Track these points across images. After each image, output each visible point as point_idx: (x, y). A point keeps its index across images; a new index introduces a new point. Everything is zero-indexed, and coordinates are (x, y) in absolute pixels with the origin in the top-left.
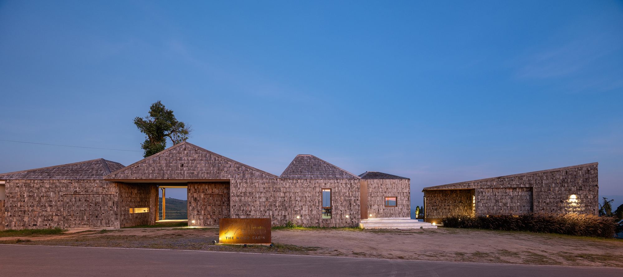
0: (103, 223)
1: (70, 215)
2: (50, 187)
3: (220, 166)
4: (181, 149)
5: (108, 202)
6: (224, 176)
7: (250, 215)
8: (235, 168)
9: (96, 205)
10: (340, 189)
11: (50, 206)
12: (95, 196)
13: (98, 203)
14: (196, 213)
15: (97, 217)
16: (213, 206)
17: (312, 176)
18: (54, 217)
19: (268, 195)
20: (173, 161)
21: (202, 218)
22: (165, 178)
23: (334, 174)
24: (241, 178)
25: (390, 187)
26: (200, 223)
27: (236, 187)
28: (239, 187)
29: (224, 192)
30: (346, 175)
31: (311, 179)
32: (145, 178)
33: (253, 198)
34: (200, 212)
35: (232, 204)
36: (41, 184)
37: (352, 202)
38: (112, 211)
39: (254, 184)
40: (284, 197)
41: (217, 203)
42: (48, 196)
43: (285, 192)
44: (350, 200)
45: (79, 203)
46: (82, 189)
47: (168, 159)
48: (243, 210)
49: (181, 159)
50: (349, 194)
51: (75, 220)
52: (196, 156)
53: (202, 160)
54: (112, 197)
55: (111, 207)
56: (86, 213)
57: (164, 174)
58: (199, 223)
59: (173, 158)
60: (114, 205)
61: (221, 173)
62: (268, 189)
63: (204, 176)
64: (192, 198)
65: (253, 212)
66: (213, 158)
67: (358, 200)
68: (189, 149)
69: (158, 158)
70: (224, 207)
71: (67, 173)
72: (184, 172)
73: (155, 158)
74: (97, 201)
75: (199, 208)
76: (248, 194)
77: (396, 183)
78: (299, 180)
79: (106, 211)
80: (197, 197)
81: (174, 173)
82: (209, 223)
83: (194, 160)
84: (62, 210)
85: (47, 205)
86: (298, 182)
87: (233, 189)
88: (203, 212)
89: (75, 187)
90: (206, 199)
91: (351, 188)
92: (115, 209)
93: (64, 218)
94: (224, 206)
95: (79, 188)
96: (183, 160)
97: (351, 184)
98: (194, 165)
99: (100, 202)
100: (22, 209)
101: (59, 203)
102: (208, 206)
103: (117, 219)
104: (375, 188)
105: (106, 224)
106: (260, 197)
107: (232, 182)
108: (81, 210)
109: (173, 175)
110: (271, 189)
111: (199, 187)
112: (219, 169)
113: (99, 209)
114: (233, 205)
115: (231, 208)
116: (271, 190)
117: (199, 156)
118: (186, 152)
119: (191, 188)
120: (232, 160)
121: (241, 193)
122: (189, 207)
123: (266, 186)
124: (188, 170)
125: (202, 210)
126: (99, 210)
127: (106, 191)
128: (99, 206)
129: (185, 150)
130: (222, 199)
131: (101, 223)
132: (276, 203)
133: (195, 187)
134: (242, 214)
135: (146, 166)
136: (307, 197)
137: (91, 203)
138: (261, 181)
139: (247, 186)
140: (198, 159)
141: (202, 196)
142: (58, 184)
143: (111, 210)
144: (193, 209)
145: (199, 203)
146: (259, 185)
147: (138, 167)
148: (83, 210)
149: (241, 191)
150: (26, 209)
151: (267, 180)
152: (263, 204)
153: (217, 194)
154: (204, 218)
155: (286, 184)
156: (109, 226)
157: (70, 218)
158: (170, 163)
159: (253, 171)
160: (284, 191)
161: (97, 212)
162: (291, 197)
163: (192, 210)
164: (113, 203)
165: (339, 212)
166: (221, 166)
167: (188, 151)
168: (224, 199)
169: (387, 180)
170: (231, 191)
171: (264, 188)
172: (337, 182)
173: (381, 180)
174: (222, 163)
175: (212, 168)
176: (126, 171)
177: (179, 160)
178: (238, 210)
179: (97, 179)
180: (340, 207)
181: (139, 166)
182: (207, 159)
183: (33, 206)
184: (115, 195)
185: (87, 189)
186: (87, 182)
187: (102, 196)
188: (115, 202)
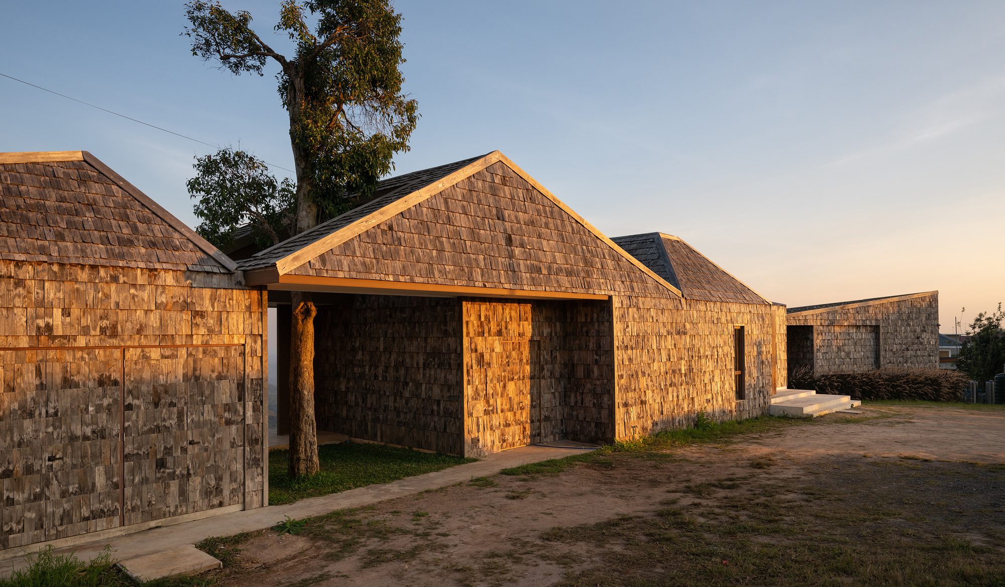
0: (194, 490)
5: (216, 383)
7: (645, 403)
9: (156, 405)
13: (166, 392)
14: (482, 406)
15: (161, 464)
16: (519, 379)
21: (497, 423)
26: (492, 441)
34: (491, 402)
35: (617, 372)
38: (234, 427)
45: (60, 400)
46: (87, 321)
51: (37, 497)
55: (228, 407)
56: (106, 451)
58: (488, 444)
60: (241, 398)
64: (473, 355)
70: (543, 382)
74: (162, 380)
79: (205, 430)
80: (484, 350)
88: (498, 402)
90: (505, 357)
92: (249, 413)
94: (543, 377)
95: (66, 312)
99: (178, 385)
105: (207, 493)
108: (73, 438)
111: (490, 314)
113: (171, 422)
126: (175, 429)
127: (211, 332)
130: (538, 356)
131: (183, 493)
133: (479, 316)
137: (130, 392)
141: (497, 348)
143: (229, 423)
144: (476, 393)
145: (489, 372)
148: (86, 438)
153: (530, 340)
156: (221, 504)
157: (6, 494)
163: (473, 399)
168: (544, 356)
184: (248, 349)
185: (113, 318)
186: (115, 279)
187: (189, 355)
188: (248, 384)
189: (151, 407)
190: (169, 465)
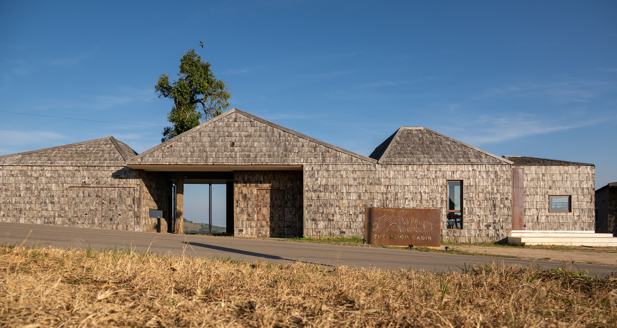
1: (77, 217)
2: (52, 176)
3: (287, 145)
4: (231, 120)
5: (126, 198)
6: (293, 161)
7: (333, 220)
8: (310, 148)
9: (110, 203)
10: (477, 180)
11: (52, 203)
12: (110, 189)
13: (112, 200)
14: (245, 217)
15: (111, 220)
16: (270, 207)
17: (431, 160)
18: (56, 219)
19: (362, 189)
20: (219, 137)
21: (255, 225)
22: (209, 164)
23: (465, 155)
24: (320, 163)
25: (559, 178)
26: (251, 232)
27: (312, 176)
28: (316, 177)
29: (287, 186)
30: (486, 157)
31: (430, 164)
32: (181, 163)
33: (337, 193)
34: (251, 215)
35: (306, 203)
36: (41, 172)
37: (498, 203)
39: (339, 173)
40: (386, 194)
41: (276, 202)
42: (49, 190)
43: (388, 186)
44: (494, 200)
45: (88, 200)
46: (93, 180)
47: (212, 134)
48: (323, 213)
49: (230, 135)
50: (493, 189)
51: (83, 223)
52: (251, 130)
53: (260, 136)
54: (131, 192)
55: (130, 206)
56: (98, 215)
57: (207, 157)
58: (249, 233)
59: (220, 134)
60: (134, 203)
61: (289, 155)
62: (360, 179)
63: (265, 160)
64: (240, 195)
65: (339, 216)
66: (276, 133)
67: (507, 199)
68: (242, 120)
69: (198, 133)
71: (71, 156)
72: (236, 155)
73: (194, 134)
74: (112, 197)
75: (250, 210)
76: (330, 188)
77: (570, 172)
78: (410, 167)
79: (123, 212)
80: (247, 193)
81: (222, 155)
82: (264, 233)
83: (250, 136)
84: (67, 208)
85: (47, 201)
86: (408, 170)
87: (307, 181)
88: (256, 216)
89: (84, 177)
90: (261, 196)
91: (495, 180)
92: (136, 208)
93: (70, 220)
94: (287, 207)
95: (89, 178)
96: (234, 136)
97: (496, 172)
98: (249, 144)
99: (115, 198)
100: (18, 206)
101: (62, 199)
102: (263, 207)
103: (138, 223)
104: (532, 180)
106: (348, 193)
107: (307, 169)
108: (90, 210)
109: (220, 159)
110: (366, 180)
111: (251, 177)
112: (286, 150)
113: (114, 208)
114: (308, 205)
115: (304, 209)
116: (366, 182)
117: (257, 129)
118: (237, 124)
119: (239, 179)
120: (305, 136)
121: (319, 187)
122: (236, 209)
123: (358, 175)
124: (241, 150)
125: (255, 212)
126: (115, 210)
127: (124, 183)
128: (114, 203)
129: (235, 120)
130: (283, 197)
132: (373, 202)
133: (244, 179)
134: (321, 218)
135: (182, 145)
136: (423, 194)
137: (103, 199)
138: (350, 169)
139: (329, 176)
140: (254, 134)
141: (255, 192)
142: (61, 172)
143: (130, 210)
144: (242, 211)
145: (250, 203)
146: (347, 173)
147: (171, 146)
148: (93, 210)
149: (319, 184)
150: (22, 206)
151: (360, 167)
152: (354, 203)
153: (277, 189)
154: (257, 225)
155: (389, 174)
157: (77, 221)
158: (215, 140)
159: (338, 152)
160: (387, 184)
161: (111, 212)
162: (396, 194)
163: (240, 213)
164: (134, 200)
165: (476, 219)
166: (289, 144)
167: (240, 123)
168: (287, 197)
169: (554, 167)
170: (305, 183)
171: (355, 179)
172: (473, 170)
173: (543, 167)
174: (290, 140)
175: (275, 148)
176: (156, 153)
177: (228, 136)
178: (316, 213)
179: (111, 165)
180: (477, 210)
181: (173, 146)
182: (268, 135)
183: (31, 203)
184: (135, 189)
185: (99, 179)
186: (99, 169)
187: (119, 190)
188: (136, 199)
189: (109, 204)
190: (113, 220)
